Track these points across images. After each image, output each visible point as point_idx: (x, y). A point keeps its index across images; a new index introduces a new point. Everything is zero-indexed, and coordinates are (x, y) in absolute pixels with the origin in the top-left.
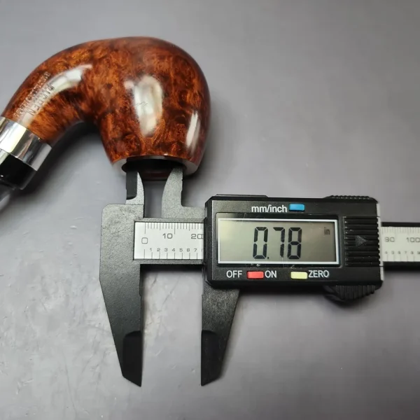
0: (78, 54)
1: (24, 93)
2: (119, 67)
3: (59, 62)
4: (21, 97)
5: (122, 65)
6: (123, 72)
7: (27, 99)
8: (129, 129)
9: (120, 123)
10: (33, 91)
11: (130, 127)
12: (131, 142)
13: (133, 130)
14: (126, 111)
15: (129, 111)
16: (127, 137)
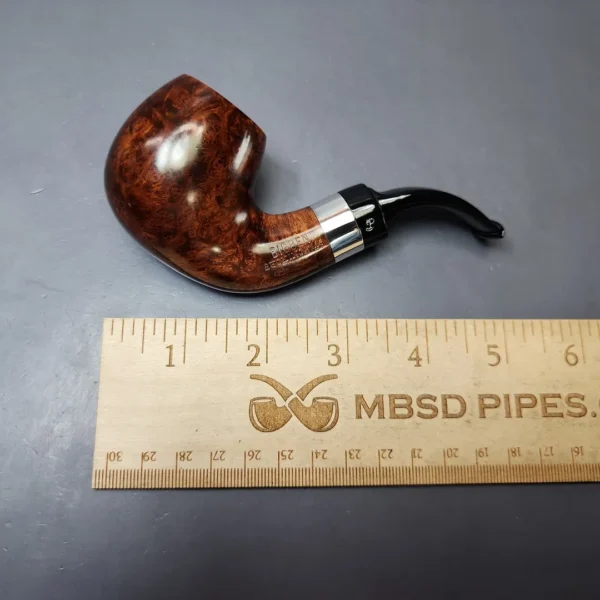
0: (224, 267)
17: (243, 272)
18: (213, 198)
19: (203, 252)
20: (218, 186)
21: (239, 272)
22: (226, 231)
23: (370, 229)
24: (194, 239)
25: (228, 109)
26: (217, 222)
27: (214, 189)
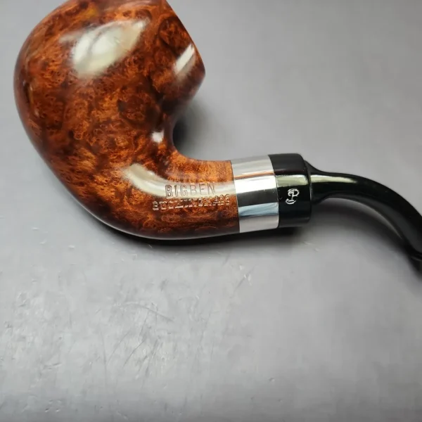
0: (106, 189)
1: (197, 214)
2: (90, 108)
3: (131, 204)
4: (203, 213)
5: (86, 103)
6: (94, 96)
7: (201, 205)
8: (158, 43)
9: (157, 60)
10: (186, 206)
11: (154, 42)
12: (170, 33)
13: (156, 36)
14: (139, 59)
15: (137, 54)
16: (168, 42)
17: (126, 203)
18: (115, 101)
19: (86, 162)
20: (124, 88)
21: (122, 201)
22: (121, 148)
23: (291, 202)
24: (78, 142)
25: (165, 12)
26: (111, 132)
27: (118, 90)
